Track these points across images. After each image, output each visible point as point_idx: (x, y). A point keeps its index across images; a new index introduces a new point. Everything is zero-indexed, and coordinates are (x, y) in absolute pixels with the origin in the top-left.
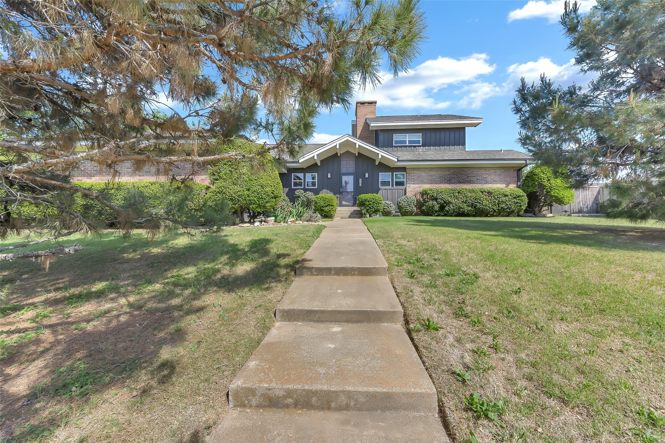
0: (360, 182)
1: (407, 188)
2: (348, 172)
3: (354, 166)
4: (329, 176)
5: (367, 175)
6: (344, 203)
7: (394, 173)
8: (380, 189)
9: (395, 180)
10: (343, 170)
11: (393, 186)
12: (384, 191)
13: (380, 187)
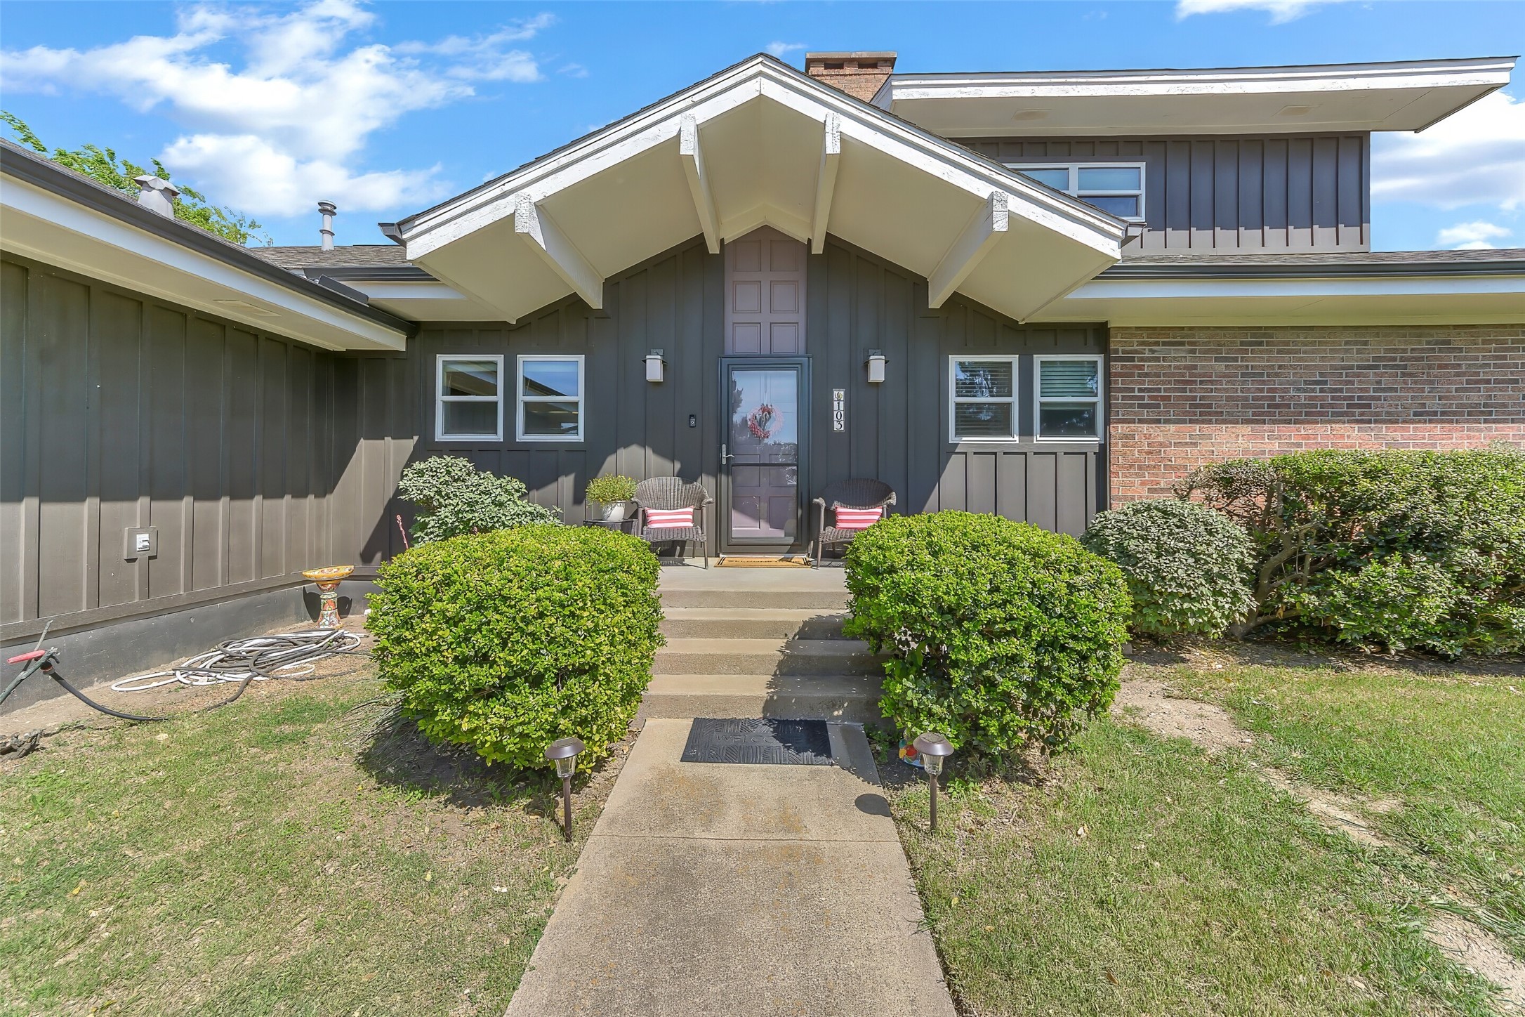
0: (839, 407)
1: (1117, 446)
2: (766, 351)
3: (801, 318)
4: (654, 369)
5: (877, 370)
6: (743, 527)
7: (1038, 359)
8: (952, 450)
9: (1038, 399)
10: (741, 339)
11: (1026, 431)
12: (974, 461)
13: (952, 439)
